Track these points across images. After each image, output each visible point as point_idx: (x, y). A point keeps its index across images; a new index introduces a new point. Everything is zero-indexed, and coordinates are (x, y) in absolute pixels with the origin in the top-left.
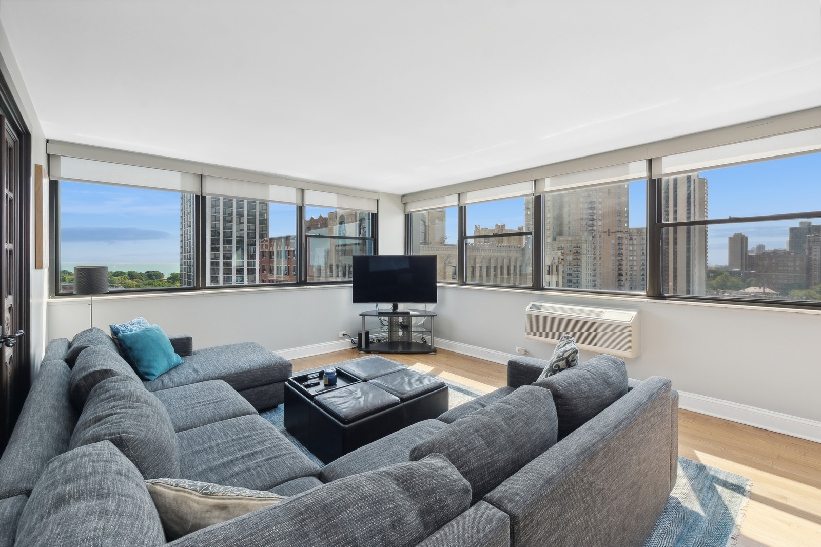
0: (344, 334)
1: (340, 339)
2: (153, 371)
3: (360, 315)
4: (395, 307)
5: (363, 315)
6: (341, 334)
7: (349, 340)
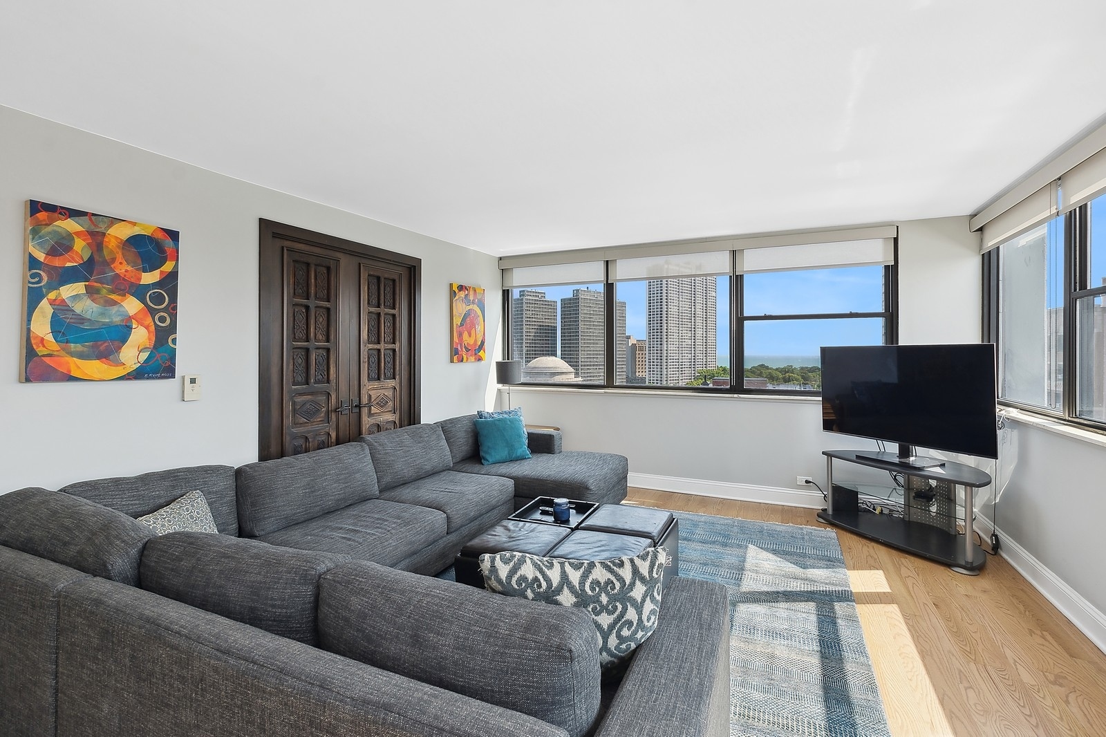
0: (807, 482)
1: (800, 487)
2: (488, 457)
3: (823, 453)
4: (905, 453)
5: (829, 455)
6: (801, 480)
7: (819, 495)
